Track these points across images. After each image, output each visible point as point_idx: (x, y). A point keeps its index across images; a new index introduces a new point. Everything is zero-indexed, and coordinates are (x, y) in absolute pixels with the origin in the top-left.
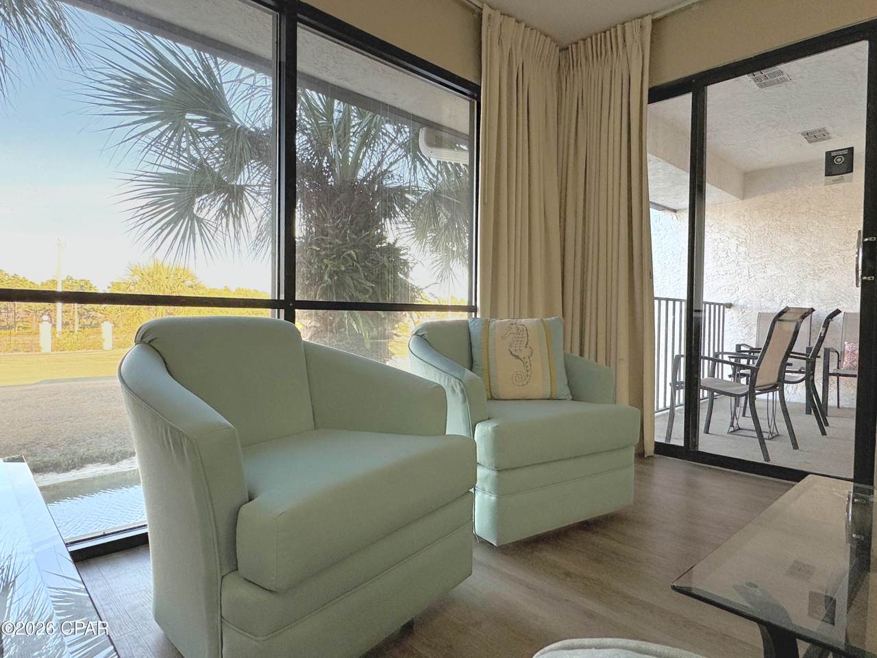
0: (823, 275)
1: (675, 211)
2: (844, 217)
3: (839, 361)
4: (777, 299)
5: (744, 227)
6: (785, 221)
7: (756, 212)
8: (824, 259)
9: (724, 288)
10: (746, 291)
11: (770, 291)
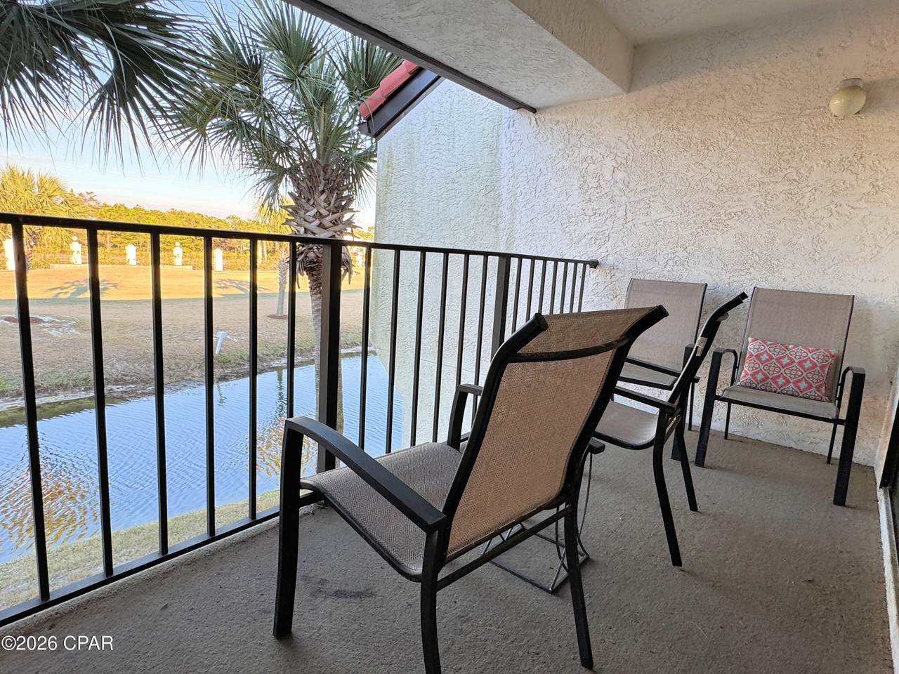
0: (730, 223)
1: (534, 110)
2: (775, 125)
3: (735, 367)
4: (661, 260)
5: (625, 138)
6: (685, 130)
7: (645, 114)
8: (736, 197)
9: (590, 236)
10: (620, 243)
11: (652, 245)
